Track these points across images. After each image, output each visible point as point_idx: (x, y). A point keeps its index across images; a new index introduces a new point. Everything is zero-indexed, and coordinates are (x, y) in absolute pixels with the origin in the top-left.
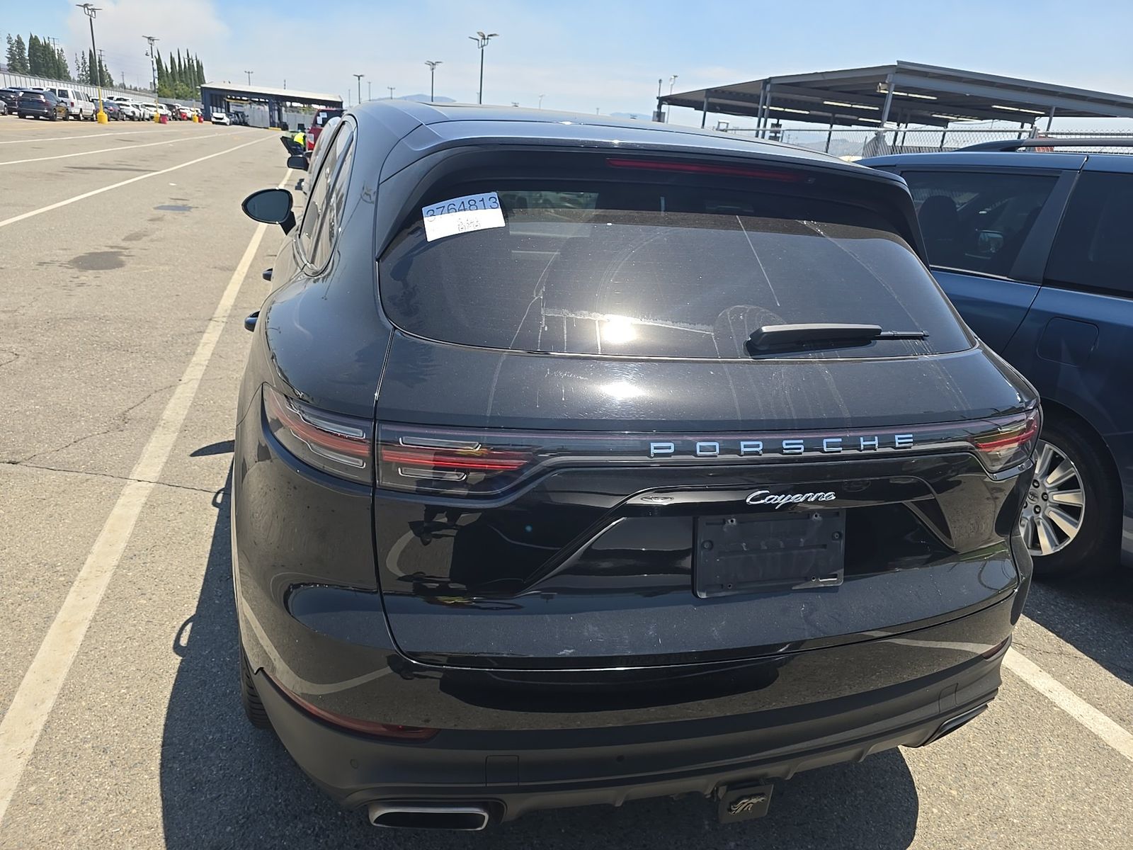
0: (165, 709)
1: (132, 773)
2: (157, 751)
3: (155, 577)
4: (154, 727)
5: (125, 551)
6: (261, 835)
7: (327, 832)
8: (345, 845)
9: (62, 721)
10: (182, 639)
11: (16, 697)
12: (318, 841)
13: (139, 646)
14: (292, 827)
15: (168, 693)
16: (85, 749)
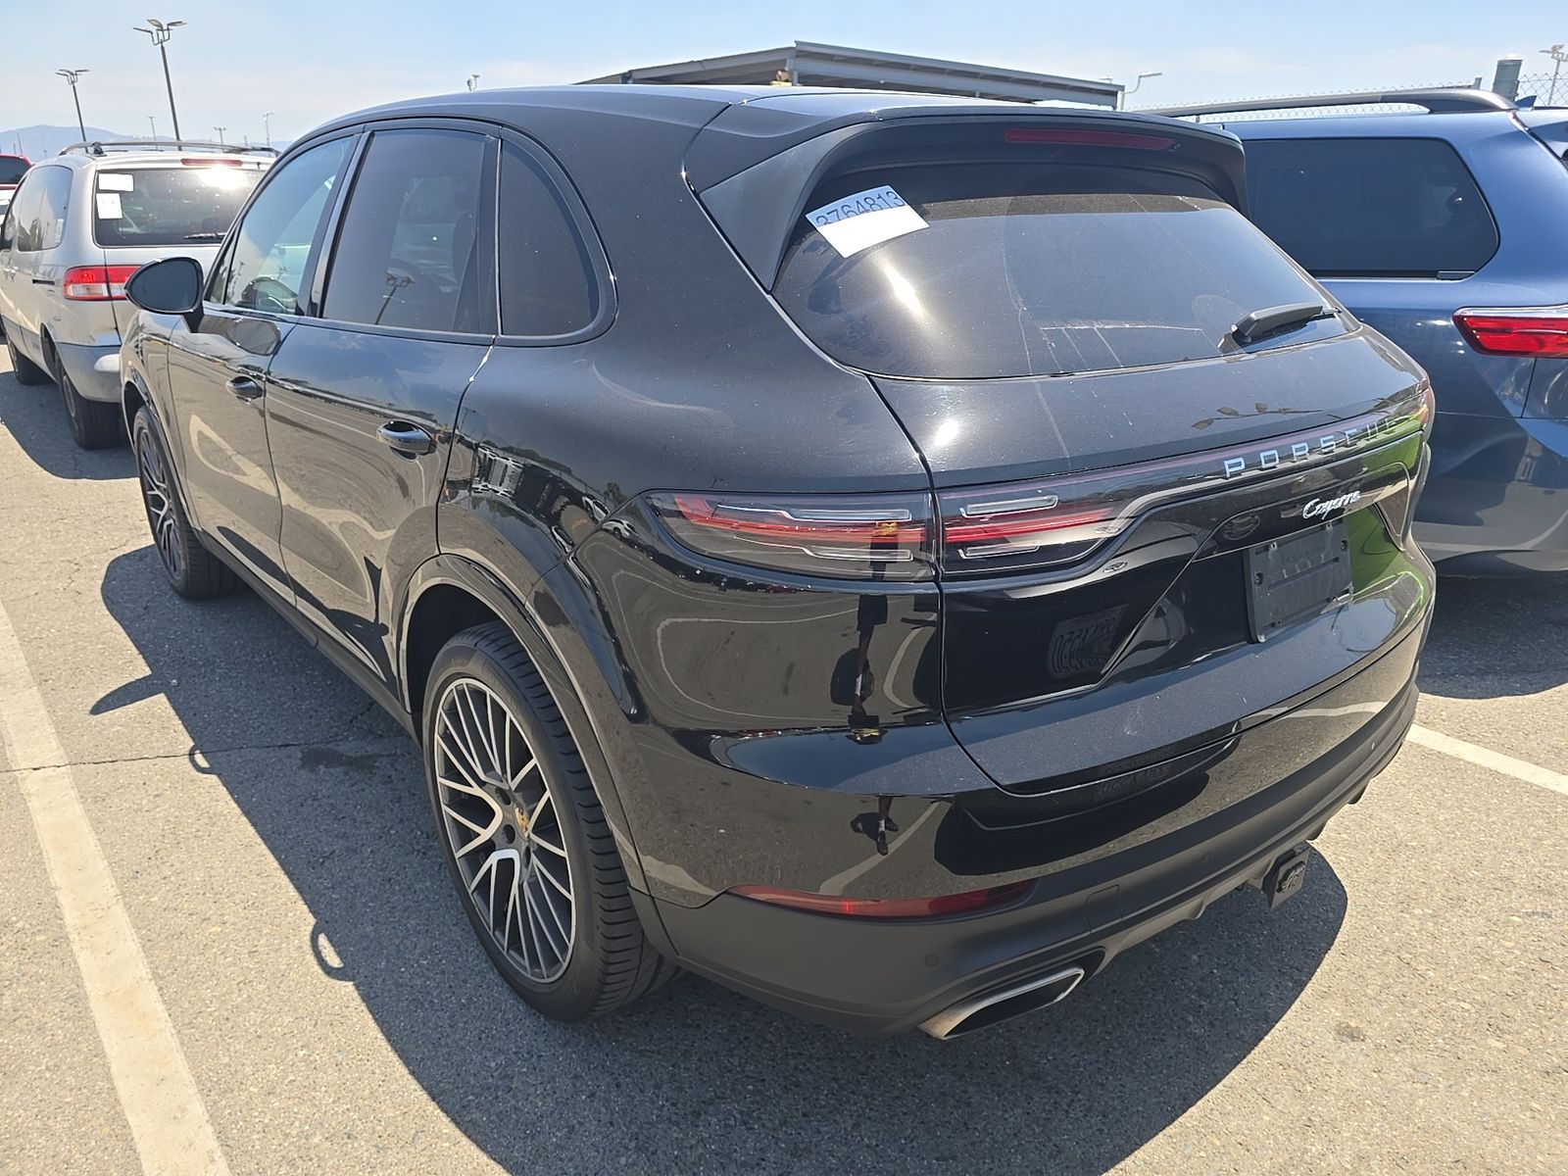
0: (391, 1054)
1: (419, 1148)
2: (431, 1108)
3: (202, 892)
4: (397, 1080)
5: (113, 872)
6: (674, 1151)
7: (755, 1114)
8: (788, 1119)
9: (241, 1123)
10: (327, 959)
11: (129, 1119)
12: (753, 1128)
13: (268, 988)
14: (704, 1126)
15: (374, 1031)
16: (317, 1146)
